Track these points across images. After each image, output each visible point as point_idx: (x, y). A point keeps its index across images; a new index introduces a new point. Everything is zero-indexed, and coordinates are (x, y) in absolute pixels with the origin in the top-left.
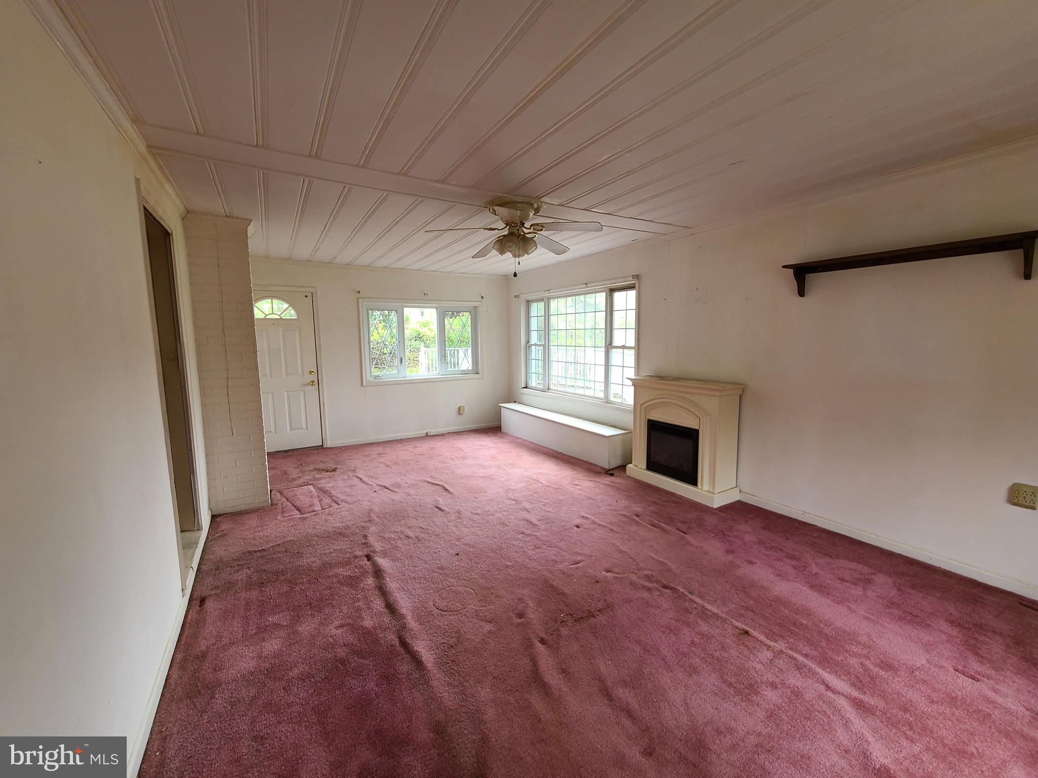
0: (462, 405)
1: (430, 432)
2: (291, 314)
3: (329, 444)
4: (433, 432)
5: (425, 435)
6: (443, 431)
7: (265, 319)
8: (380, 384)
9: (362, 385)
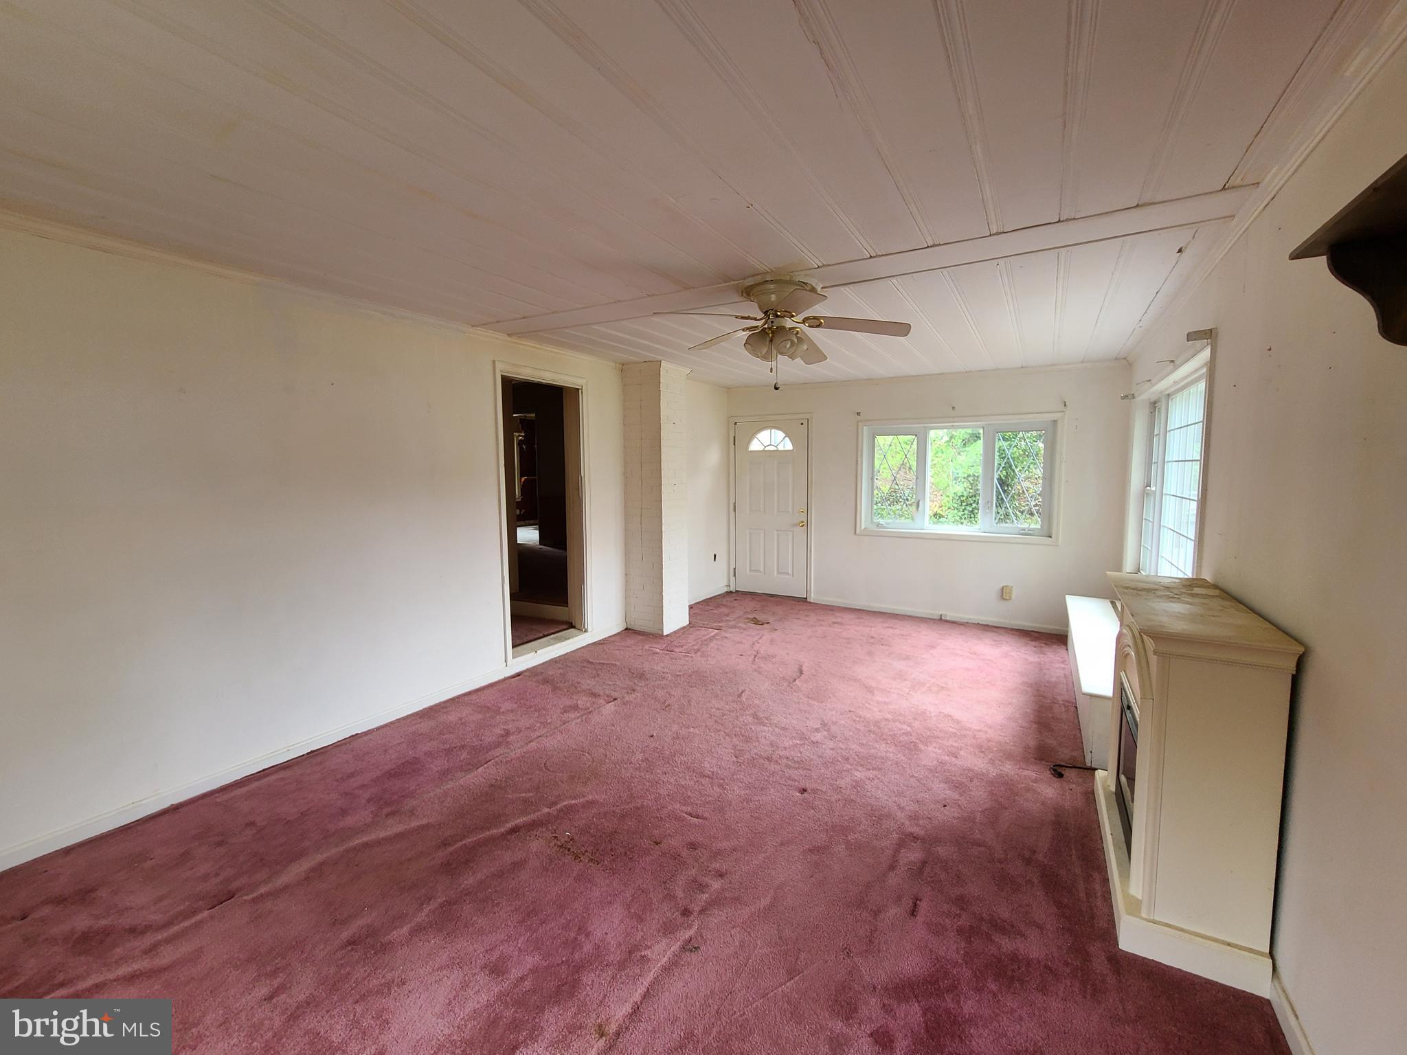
0: (1010, 585)
1: (946, 616)
2: (788, 445)
3: (813, 598)
4: (950, 615)
5: (939, 618)
6: (970, 619)
7: (763, 451)
8: (879, 535)
9: (855, 533)
